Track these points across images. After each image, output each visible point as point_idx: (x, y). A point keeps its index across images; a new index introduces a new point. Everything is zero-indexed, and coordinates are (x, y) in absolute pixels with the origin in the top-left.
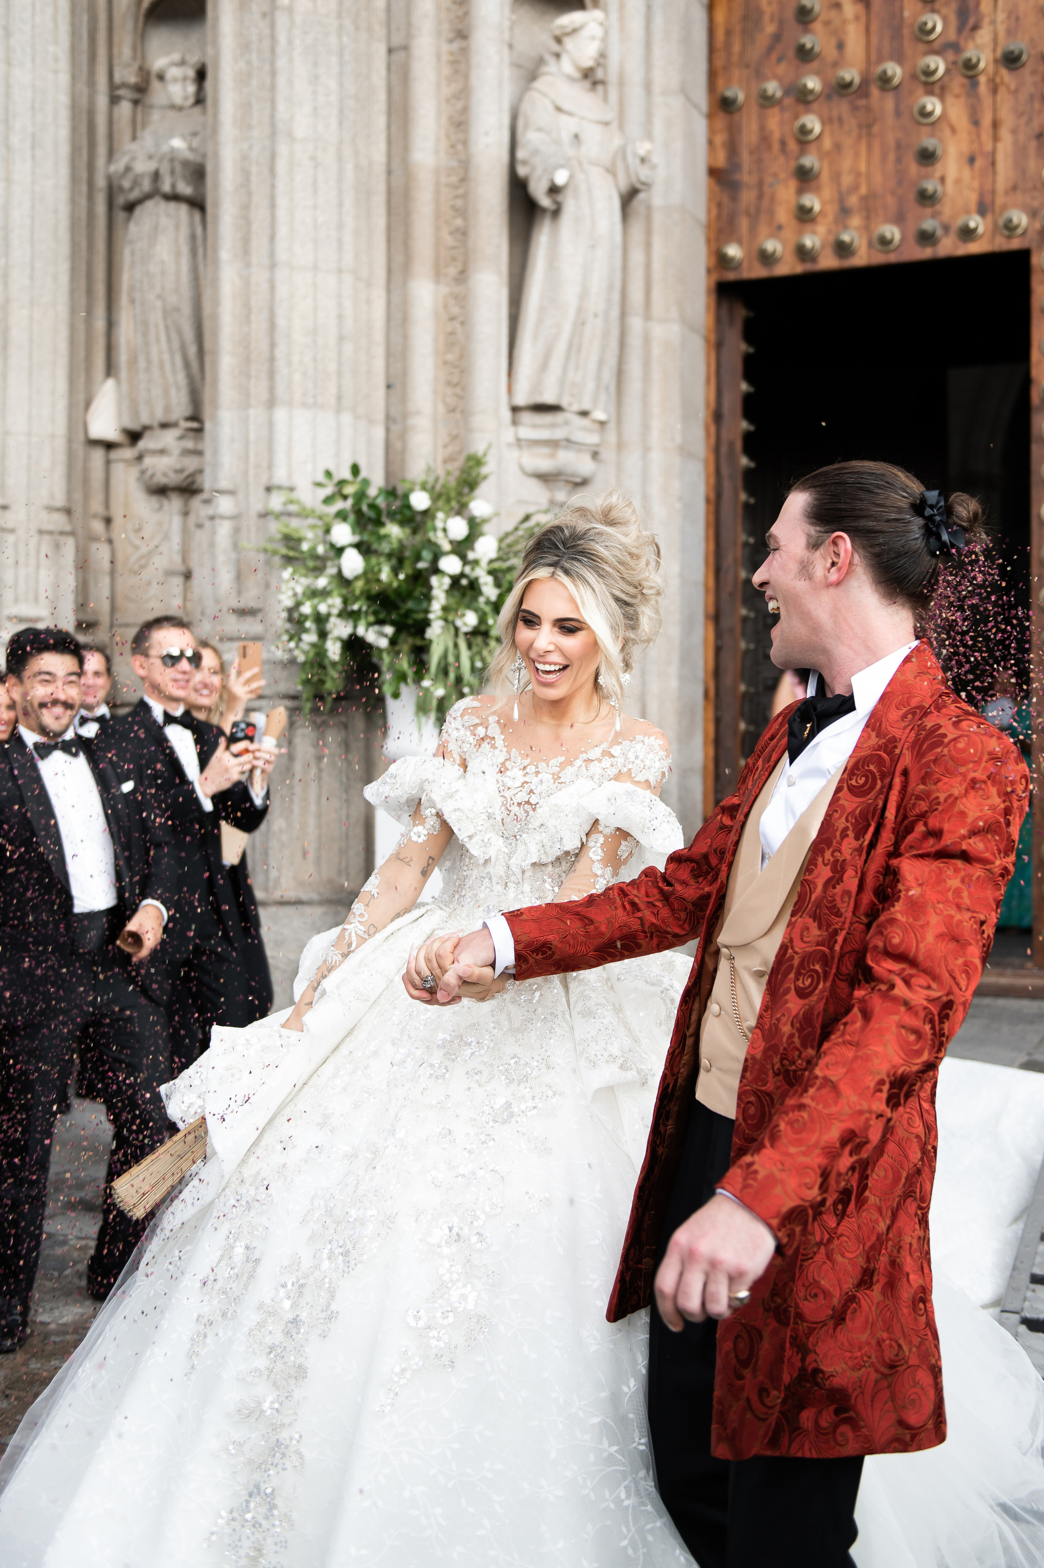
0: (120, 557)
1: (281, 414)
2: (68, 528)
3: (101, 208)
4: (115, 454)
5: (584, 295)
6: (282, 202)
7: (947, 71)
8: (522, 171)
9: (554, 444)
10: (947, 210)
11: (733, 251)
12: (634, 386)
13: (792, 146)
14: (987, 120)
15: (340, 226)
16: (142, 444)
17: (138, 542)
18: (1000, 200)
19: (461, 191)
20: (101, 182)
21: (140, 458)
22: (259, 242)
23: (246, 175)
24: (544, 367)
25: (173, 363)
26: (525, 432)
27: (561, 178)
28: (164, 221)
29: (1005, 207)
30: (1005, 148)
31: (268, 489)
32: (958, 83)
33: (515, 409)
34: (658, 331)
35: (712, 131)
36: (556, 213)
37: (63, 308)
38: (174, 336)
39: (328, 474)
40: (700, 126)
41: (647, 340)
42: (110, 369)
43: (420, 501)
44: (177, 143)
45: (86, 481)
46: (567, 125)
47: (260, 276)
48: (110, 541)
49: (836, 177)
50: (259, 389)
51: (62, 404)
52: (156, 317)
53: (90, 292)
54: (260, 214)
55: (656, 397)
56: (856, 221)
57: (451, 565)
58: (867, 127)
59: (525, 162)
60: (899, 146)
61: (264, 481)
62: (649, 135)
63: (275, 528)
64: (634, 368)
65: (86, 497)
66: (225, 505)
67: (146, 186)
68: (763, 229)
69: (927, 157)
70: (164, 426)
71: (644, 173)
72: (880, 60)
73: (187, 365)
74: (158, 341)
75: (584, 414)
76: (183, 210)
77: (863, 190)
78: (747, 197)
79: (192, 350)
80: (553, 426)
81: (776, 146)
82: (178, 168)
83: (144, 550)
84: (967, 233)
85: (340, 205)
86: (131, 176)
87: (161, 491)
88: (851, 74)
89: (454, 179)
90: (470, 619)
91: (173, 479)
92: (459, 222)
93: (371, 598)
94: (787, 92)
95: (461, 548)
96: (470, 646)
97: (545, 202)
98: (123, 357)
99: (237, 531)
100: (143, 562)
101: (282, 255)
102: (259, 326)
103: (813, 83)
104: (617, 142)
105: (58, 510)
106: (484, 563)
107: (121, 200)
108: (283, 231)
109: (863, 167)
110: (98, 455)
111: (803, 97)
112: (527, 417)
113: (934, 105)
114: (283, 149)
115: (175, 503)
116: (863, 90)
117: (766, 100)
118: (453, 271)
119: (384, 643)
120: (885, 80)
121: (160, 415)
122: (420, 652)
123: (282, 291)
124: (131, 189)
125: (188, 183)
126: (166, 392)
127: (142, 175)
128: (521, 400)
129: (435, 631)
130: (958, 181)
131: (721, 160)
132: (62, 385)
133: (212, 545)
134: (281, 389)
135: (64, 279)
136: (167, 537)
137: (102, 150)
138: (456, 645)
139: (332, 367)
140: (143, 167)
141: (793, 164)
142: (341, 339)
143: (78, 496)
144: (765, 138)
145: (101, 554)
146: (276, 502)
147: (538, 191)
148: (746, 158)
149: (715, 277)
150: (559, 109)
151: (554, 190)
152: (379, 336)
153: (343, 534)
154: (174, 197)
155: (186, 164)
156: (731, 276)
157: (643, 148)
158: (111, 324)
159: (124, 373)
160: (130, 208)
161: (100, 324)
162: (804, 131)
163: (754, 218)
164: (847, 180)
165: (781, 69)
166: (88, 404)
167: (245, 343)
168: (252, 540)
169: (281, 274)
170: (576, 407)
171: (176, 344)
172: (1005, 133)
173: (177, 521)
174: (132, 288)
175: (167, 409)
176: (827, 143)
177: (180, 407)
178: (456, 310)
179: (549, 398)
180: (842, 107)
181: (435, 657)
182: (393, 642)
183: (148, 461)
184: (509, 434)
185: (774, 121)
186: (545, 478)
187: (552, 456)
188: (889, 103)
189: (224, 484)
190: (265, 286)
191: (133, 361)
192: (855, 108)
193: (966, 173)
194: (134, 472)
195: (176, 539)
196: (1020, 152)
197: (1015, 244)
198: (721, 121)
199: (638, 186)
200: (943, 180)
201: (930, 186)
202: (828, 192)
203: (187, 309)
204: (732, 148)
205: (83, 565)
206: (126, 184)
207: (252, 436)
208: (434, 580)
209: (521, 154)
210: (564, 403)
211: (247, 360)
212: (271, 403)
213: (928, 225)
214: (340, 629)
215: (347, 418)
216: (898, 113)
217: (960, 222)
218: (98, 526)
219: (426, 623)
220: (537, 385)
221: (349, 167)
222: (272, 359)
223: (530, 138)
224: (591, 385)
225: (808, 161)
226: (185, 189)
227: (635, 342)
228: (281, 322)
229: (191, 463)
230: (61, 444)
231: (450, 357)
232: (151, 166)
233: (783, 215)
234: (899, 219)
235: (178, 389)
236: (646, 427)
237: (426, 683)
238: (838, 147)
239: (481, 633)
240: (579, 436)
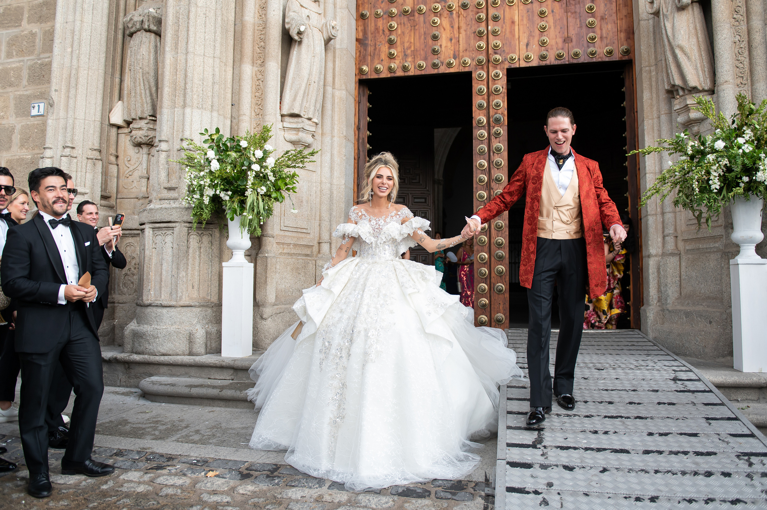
0: (121, 171)
1: (188, 110)
2: (99, 158)
3: (120, 36)
4: (120, 131)
5: (310, 74)
6: (192, 29)
7: (442, 9)
8: (287, 26)
9: (297, 129)
10: (442, 57)
11: (365, 68)
12: (328, 112)
13: (387, 32)
14: (456, 26)
15: (215, 41)
16: (131, 126)
17: (128, 165)
18: (461, 54)
19: (263, 32)
20: (121, 26)
21: (131, 132)
22: (182, 45)
23: (178, 19)
24: (294, 99)
25: (146, 94)
26: (286, 125)
27: (302, 29)
28: (144, 39)
29: (463, 57)
30: (462, 36)
31: (182, 140)
32: (446, 13)
33: (282, 116)
34: (337, 93)
35: (357, 26)
36: (300, 42)
37: (101, 72)
38: (146, 83)
39: (206, 130)
40: (354, 22)
41: (333, 96)
42: (120, 98)
43: (244, 144)
44: (151, 10)
45: (108, 140)
46: (305, 12)
47: (181, 57)
48: (118, 165)
49: (403, 43)
50: (179, 101)
51: (99, 108)
52: (139, 76)
53: (113, 67)
54: (182, 34)
55: (336, 118)
56: (410, 59)
57: (256, 167)
58: (414, 27)
59: (288, 23)
60: (425, 33)
61: (180, 137)
62: (335, 18)
63: (183, 154)
64: (328, 106)
65: (108, 147)
66: (164, 146)
67: (138, 26)
68: (376, 61)
69: (435, 38)
70: (141, 119)
71: (333, 32)
72: (418, 4)
73: (151, 95)
74: (140, 85)
75: (310, 119)
76: (153, 35)
77: (412, 49)
78: (370, 49)
79: (154, 89)
80: (297, 122)
81: (381, 32)
82: (151, 18)
83: (131, 169)
84: (449, 65)
85: (215, 33)
86: (132, 22)
87: (139, 145)
88: (408, 8)
89: (261, 28)
90: (263, 190)
91: (144, 140)
92: (262, 44)
93: (223, 179)
94: (385, 13)
95: (261, 161)
96: (263, 200)
97: (296, 38)
98: (125, 92)
99: (168, 156)
100: (130, 173)
101: (191, 49)
102: (180, 76)
103: (394, 10)
104: (323, 21)
105: (95, 150)
106: (270, 167)
107: (127, 32)
108: (191, 40)
109: (412, 41)
110: (114, 130)
111: (391, 16)
112: (287, 119)
113: (437, 19)
114: (193, 9)
115: (145, 149)
116: (412, 14)
117: (377, 16)
118: (259, 62)
119: (227, 198)
120: (420, 10)
121: (139, 114)
122: (242, 203)
123: (190, 63)
124: (132, 27)
125: (155, 26)
126: (142, 105)
127: (136, 22)
128: (285, 112)
129: (248, 193)
130: (446, 47)
131: (361, 36)
132: (100, 101)
133: (158, 162)
134: (188, 100)
135: (103, 60)
136: (141, 163)
137: (122, 14)
138: (257, 199)
139: (210, 94)
140: (137, 19)
141: (387, 38)
142: (214, 83)
143: (104, 146)
144: (377, 29)
145: (113, 169)
146: (185, 145)
147: (294, 33)
148: (370, 36)
149: (358, 77)
150: (302, 6)
151: (299, 33)
152: (229, 85)
153: (211, 154)
154: (149, 31)
155: (154, 17)
156: (364, 77)
157: (333, 23)
158: (121, 81)
159: (125, 99)
160: (131, 35)
161: (117, 80)
162: (391, 26)
163: (373, 57)
164: (406, 45)
165: (383, 5)
166: (110, 111)
167: (175, 83)
168: (174, 159)
169: (190, 56)
170: (306, 117)
171: (147, 86)
172: (462, 31)
173: (145, 156)
174: (130, 65)
175: (142, 112)
176: (399, 32)
177: (148, 110)
178: (260, 77)
179: (296, 111)
180: (405, 19)
181: (249, 201)
182: (231, 198)
183: (134, 132)
184: (280, 125)
185: (380, 23)
186: (293, 143)
187: (297, 134)
188: (422, 18)
189: (163, 138)
190: (183, 61)
191: (130, 94)
192: (409, 20)
193: (449, 44)
194: (128, 138)
195: (144, 165)
196: (468, 38)
197: (467, 70)
198: (361, 22)
199: (332, 37)
200: (441, 46)
201: (437, 48)
202: (399, 49)
203: (152, 74)
204: (365, 32)
205: (105, 174)
206: (130, 25)
207: (176, 119)
208: (249, 173)
209: (287, 20)
210: (302, 115)
211: (175, 89)
212: (184, 106)
213: (436, 61)
214: (210, 192)
215: (215, 114)
216: (425, 22)
217: (447, 61)
218: (113, 159)
219: (245, 190)
220: (292, 106)
221: (219, 19)
222: (185, 89)
223: (290, 15)
224: (312, 108)
225: (392, 37)
226: (154, 28)
227: (329, 96)
228: (189, 75)
229: (151, 134)
230: (98, 124)
231: (257, 94)
232: (141, 18)
233: (384, 56)
234: (425, 59)
235: (147, 104)
236: (333, 129)
237: (245, 214)
238: (403, 33)
239: (267, 195)
240: (307, 128)
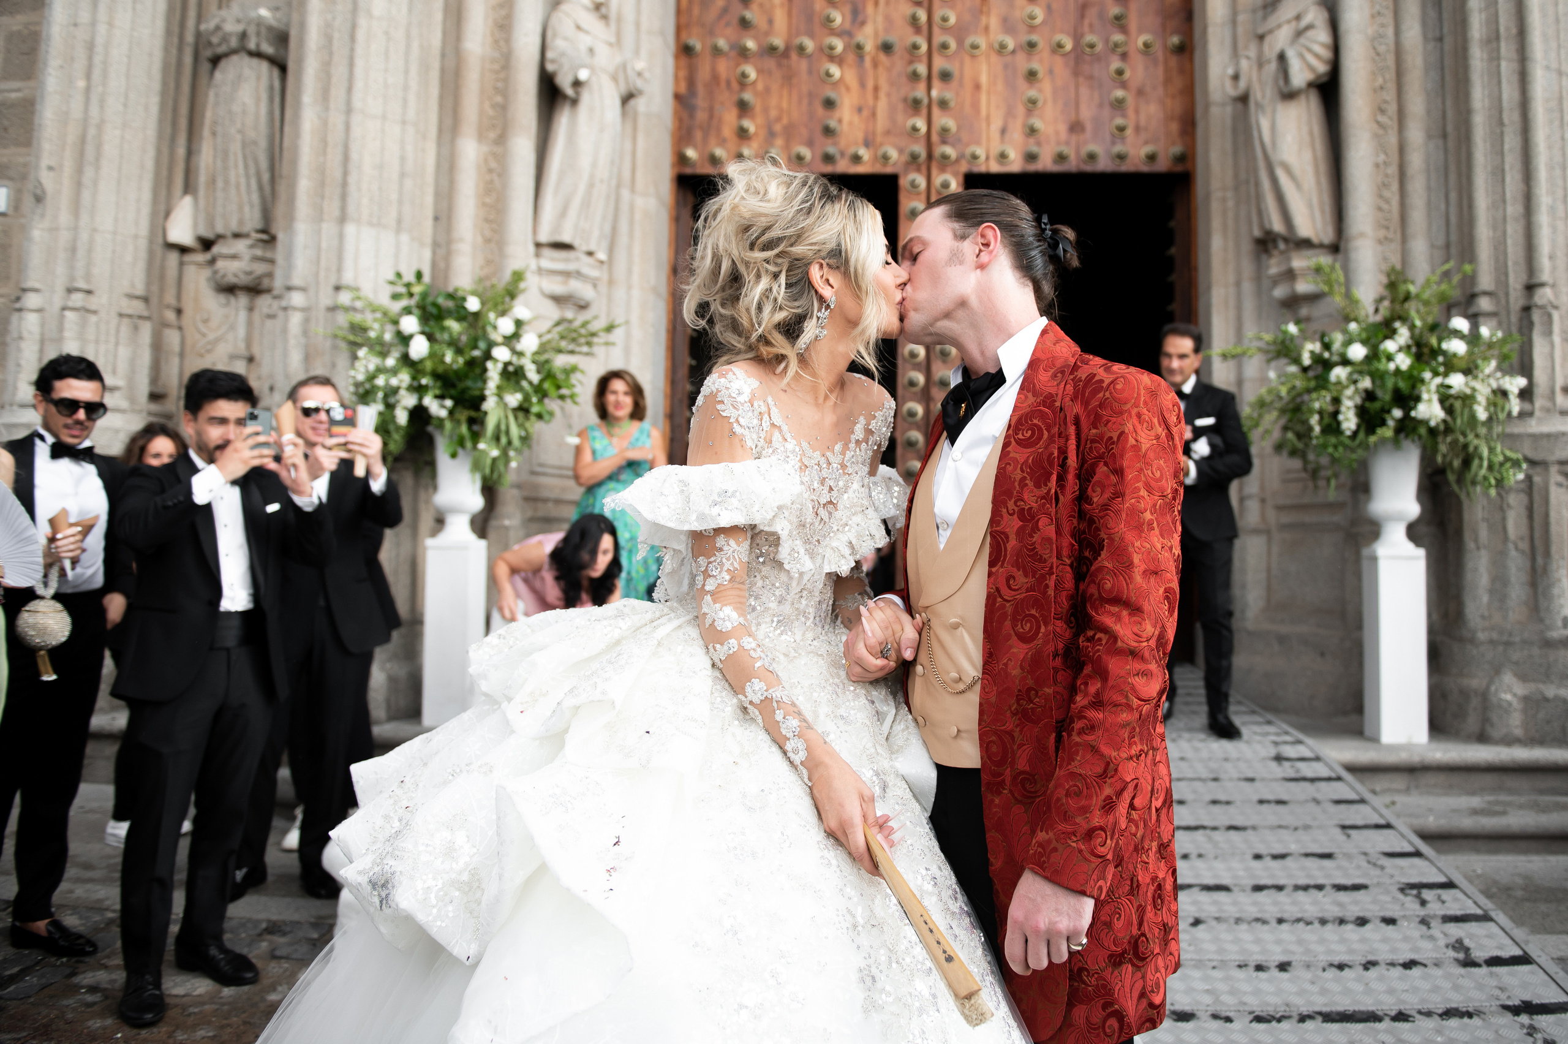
0: (189, 342)
1: (350, 229)
2: (145, 313)
3: (188, 59)
4: (188, 258)
5: (594, 165)
6: (359, 63)
7: (844, 49)
8: (550, 67)
9: (567, 274)
10: (843, 142)
11: (691, 153)
12: (623, 240)
13: (735, 86)
14: (870, 84)
15: (406, 88)
16: (216, 249)
17: (204, 330)
18: (879, 139)
19: (502, 75)
20: (190, 38)
21: (212, 261)
22: (338, 93)
23: (329, 39)
24: (563, 213)
25: (248, 185)
26: (545, 263)
27: (583, 75)
28: (247, 72)
29: (881, 145)
30: (882, 106)
31: (337, 288)
32: (851, 58)
33: (538, 245)
34: (640, 202)
35: (677, 68)
36: (575, 102)
37: (151, 132)
38: (251, 164)
39: (399, 275)
40: (670, 62)
41: (632, 208)
42: (189, 187)
43: (473, 304)
44: (264, 12)
45: (162, 277)
46: (584, 41)
47: (336, 119)
48: (180, 328)
49: (766, 110)
50: (332, 208)
51: (146, 211)
52: (236, 147)
53: (174, 123)
54: (339, 71)
55: (637, 250)
56: (779, 142)
57: (502, 354)
58: (789, 79)
59: (553, 61)
60: (811, 95)
61: (333, 281)
63: (342, 319)
64: (623, 227)
65: (162, 290)
66: (297, 299)
67: (234, 43)
68: (713, 141)
69: (829, 104)
70: (237, 236)
71: (639, 83)
72: (798, 34)
73: (261, 188)
74: (236, 166)
75: (590, 254)
76: (264, 66)
77: (785, 121)
78: (701, 116)
79: (266, 177)
80: (567, 260)
81: (723, 84)
82: (263, 31)
83: (211, 336)
84: (856, 159)
85: (407, 72)
86: (220, 34)
87: (230, 290)
88: (778, 42)
89: (496, 67)
90: (514, 399)
91: (244, 280)
92: (499, 99)
93: (436, 376)
94: (732, 47)
95: (511, 340)
96: (516, 418)
97: (569, 91)
98: (202, 179)
99: (307, 321)
100: (209, 347)
101: (357, 103)
102: (334, 158)
103: (751, 44)
104: (618, 60)
105: (137, 298)
106: (528, 354)
107: (208, 53)
108: (359, 85)
109: (785, 105)
110: (173, 257)
111: (743, 53)
112: (547, 252)
113: (835, 71)
114: (362, 22)
115: (243, 300)
116: (786, 54)
117: (716, 51)
118: (492, 135)
119: (443, 413)
120: (801, 49)
121: (234, 226)
122: (476, 422)
123: (356, 131)
124: (219, 45)
125: (271, 44)
126: (241, 208)
127: (230, 34)
128: (543, 238)
129: (490, 404)
130: (851, 123)
131: (683, 89)
132: (147, 196)
133: (285, 330)
134: (351, 209)
135: (154, 110)
136: (233, 328)
137: (192, 14)
138: (507, 417)
139: (394, 197)
140: (231, 27)
141: (735, 98)
142: (403, 175)
143: (155, 288)
144: (715, 78)
145: (172, 338)
146: (345, 298)
147: (564, 82)
148: (701, 90)
149: (676, 171)
150: (579, 28)
151: (577, 84)
152: (430, 177)
153: (410, 324)
154: (258, 55)
155: (270, 29)
156: (688, 171)
157: (640, 65)
158: (190, 153)
159: (202, 192)
160: (215, 61)
161: (181, 151)
162: (744, 75)
163: (706, 130)
164: (773, 113)
165: (729, 31)
166: (167, 214)
167: (321, 171)
168: (320, 329)
169: (356, 119)
170: (585, 248)
171: (252, 171)
172: (882, 95)
173: (243, 315)
174: (215, 123)
175: (241, 222)
176: (760, 86)
177: (252, 220)
178: (493, 165)
179: (566, 238)
180: (770, 63)
181: (491, 423)
182: (451, 412)
183: (220, 264)
184: (533, 264)
185: (723, 67)
186: (558, 300)
187: (565, 283)
188: (804, 65)
189: (296, 281)
190: (340, 127)
191: (212, 182)
192: (779, 65)
193: (856, 119)
194: (206, 273)
195: (241, 332)
196: (892, 109)
197: (889, 170)
198: (684, 61)
199: (634, 92)
200: (840, 121)
201: (833, 124)
202: (760, 120)
203: (263, 143)
204: (691, 82)
205: (157, 346)
206: (215, 40)
207: (324, 245)
208: (489, 365)
209: (550, 55)
210: (576, 243)
211: (322, 184)
212: (343, 219)
213: (831, 150)
214: (409, 400)
215: (405, 238)
216: (810, 72)
217: (852, 150)
218: (171, 316)
219: (483, 398)
220: (557, 227)
221: (415, 45)
222: (344, 184)
223: (558, 46)
224: (596, 233)
225: (747, 96)
226: (268, 49)
227: (625, 207)
228: (354, 156)
229: (260, 268)
230: (143, 243)
231: (488, 200)
232: (239, 28)
233: (728, 131)
234: (810, 144)
235: (252, 206)
236: (630, 271)
237: (482, 446)
238: (767, 90)
239: (523, 410)
240: (586, 271)
